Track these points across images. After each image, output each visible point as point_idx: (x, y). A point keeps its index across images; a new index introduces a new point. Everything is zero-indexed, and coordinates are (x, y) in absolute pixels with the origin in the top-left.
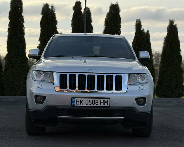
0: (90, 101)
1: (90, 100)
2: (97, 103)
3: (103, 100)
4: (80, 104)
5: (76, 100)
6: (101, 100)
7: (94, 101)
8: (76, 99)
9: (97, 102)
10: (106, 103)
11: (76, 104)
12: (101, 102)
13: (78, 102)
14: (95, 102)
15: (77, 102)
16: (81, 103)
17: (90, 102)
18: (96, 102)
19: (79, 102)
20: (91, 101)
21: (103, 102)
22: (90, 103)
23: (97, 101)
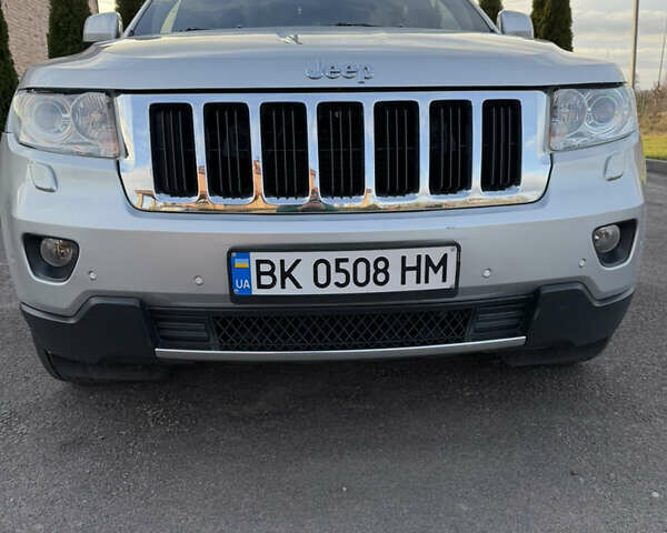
0: (342, 266)
1: (338, 261)
2: (381, 277)
3: (419, 257)
4: (283, 286)
5: (259, 262)
6: (404, 258)
7: (362, 267)
8: (255, 256)
9: (385, 271)
10: (436, 271)
11: (260, 286)
12: (404, 269)
13: (271, 273)
14: (372, 271)
15: (259, 274)
16: (288, 280)
17: (338, 270)
18: (378, 271)
19: (277, 273)
20: (348, 266)
21: (417, 268)
22: (341, 278)
23: (381, 265)
